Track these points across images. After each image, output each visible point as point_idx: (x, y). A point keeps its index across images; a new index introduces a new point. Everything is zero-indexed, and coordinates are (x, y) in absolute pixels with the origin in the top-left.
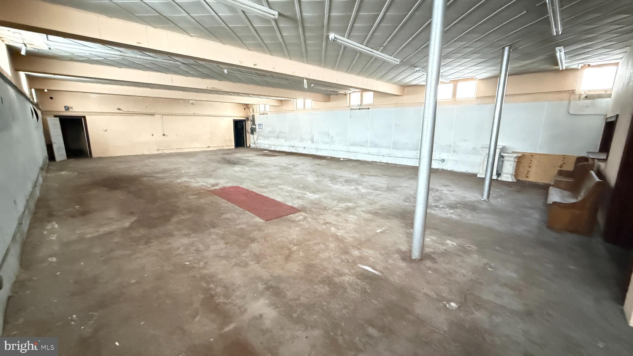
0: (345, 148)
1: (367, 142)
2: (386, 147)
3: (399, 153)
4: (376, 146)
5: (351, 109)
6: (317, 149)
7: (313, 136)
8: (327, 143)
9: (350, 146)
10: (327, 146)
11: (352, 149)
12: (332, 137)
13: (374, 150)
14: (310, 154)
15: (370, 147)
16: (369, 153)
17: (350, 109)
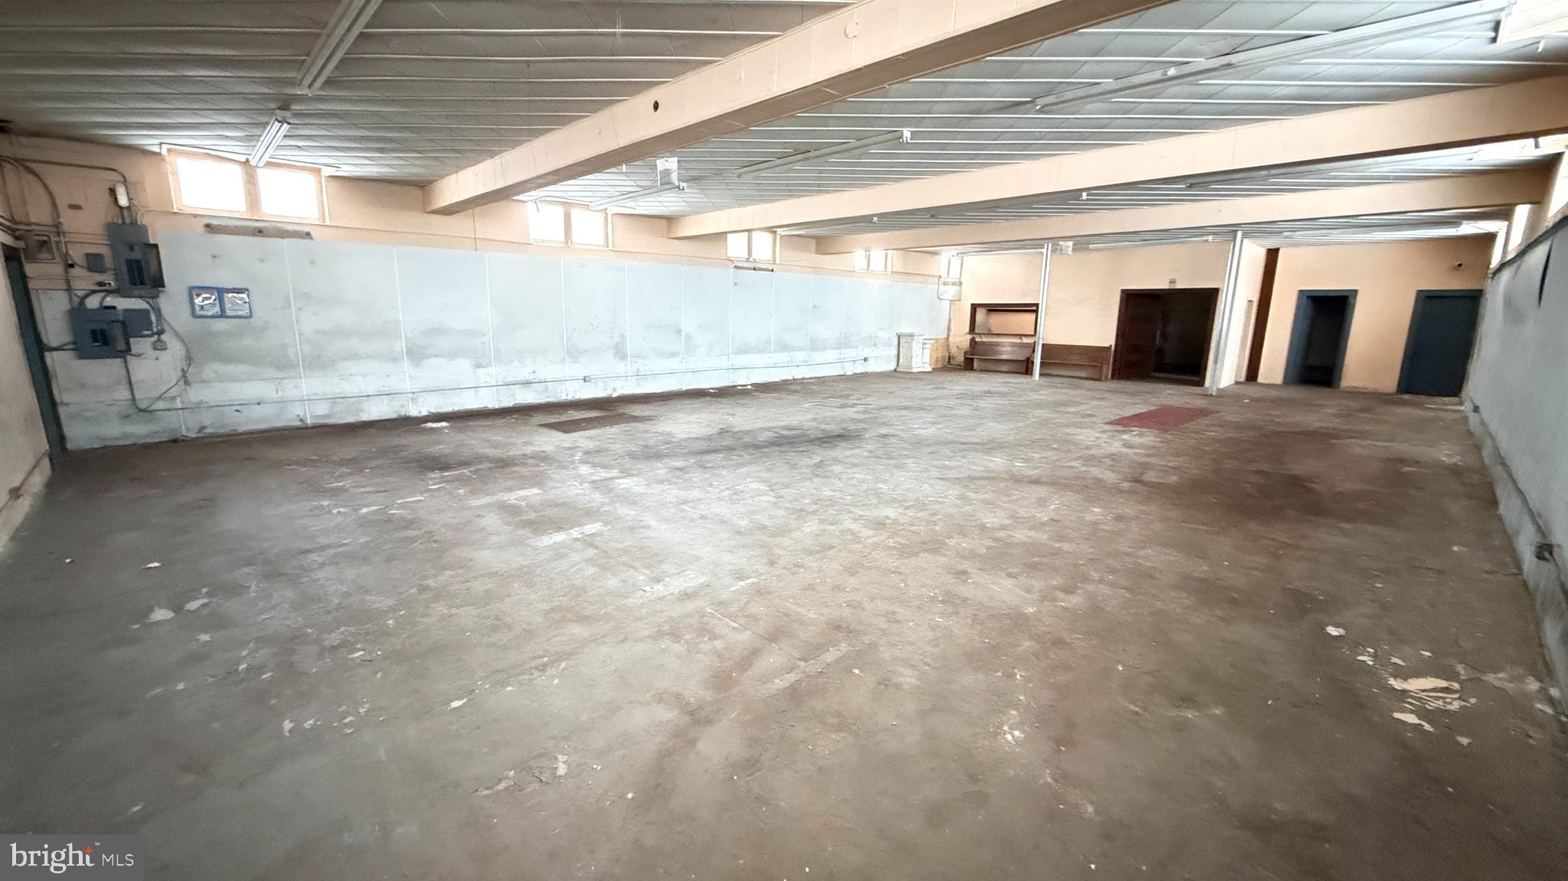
0: (724, 363)
1: (769, 342)
2: (802, 349)
3: (819, 357)
4: (785, 348)
5: (735, 267)
6: (639, 375)
7: (622, 336)
8: (673, 355)
9: (736, 354)
10: (672, 364)
11: (741, 360)
12: (688, 337)
13: (782, 357)
14: (615, 395)
15: (776, 351)
16: (776, 365)
17: (734, 265)
